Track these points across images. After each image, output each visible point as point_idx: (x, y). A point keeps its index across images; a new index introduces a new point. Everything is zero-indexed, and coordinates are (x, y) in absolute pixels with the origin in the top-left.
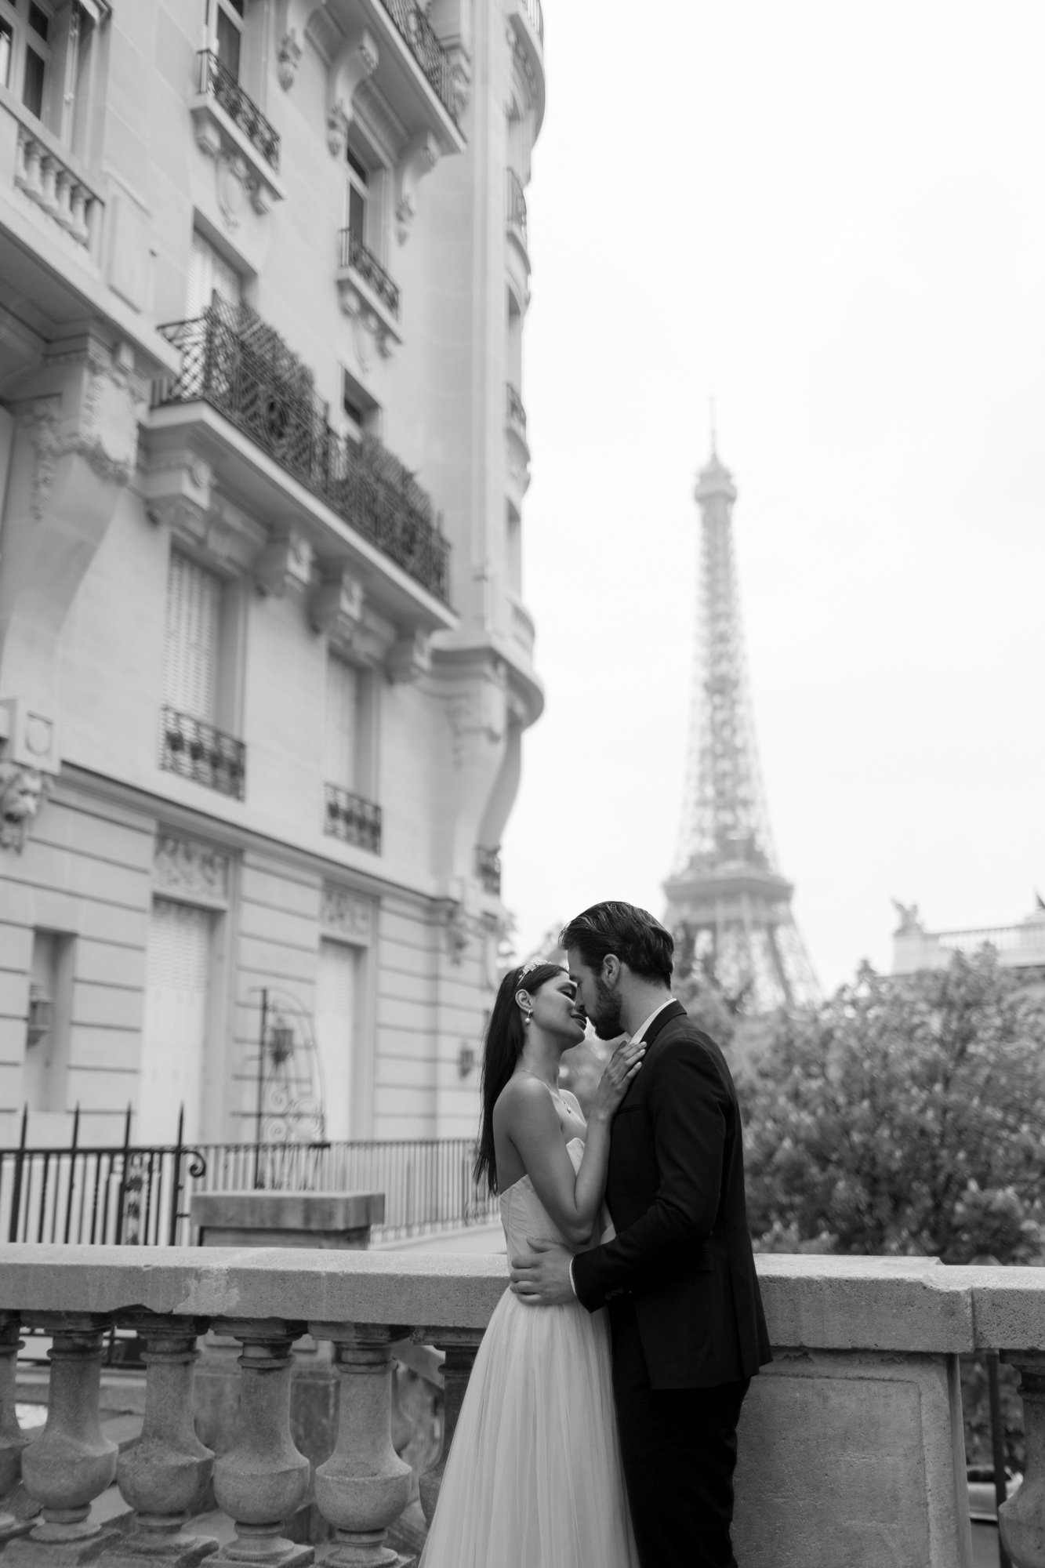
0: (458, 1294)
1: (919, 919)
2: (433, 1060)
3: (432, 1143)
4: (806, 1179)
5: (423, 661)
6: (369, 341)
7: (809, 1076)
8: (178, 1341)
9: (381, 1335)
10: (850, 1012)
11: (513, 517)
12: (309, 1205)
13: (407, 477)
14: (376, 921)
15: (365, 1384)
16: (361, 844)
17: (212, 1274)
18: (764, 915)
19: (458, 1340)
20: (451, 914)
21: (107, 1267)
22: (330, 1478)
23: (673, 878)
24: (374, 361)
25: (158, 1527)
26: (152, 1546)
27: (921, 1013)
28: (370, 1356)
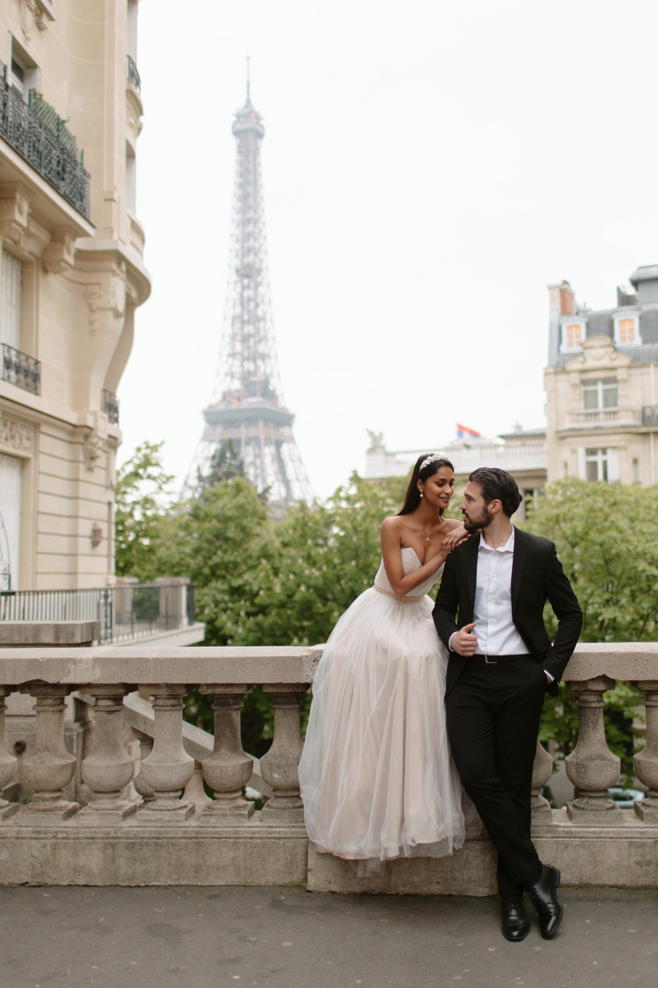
0: (228, 666)
1: (383, 442)
2: (74, 536)
3: (74, 591)
4: (314, 610)
5: (70, 259)
6: (30, 17)
7: (317, 545)
8: (56, 699)
9: (181, 690)
10: (344, 504)
11: (130, 155)
12: (58, 628)
13: (60, 123)
14: (36, 441)
15: (170, 716)
16: (27, 387)
17: (84, 661)
18: (274, 436)
19: (225, 690)
20: (87, 437)
21: (18, 659)
22: (153, 764)
23: (210, 407)
24: (33, 32)
25: (48, 797)
26: (48, 807)
27: (389, 505)
28: (172, 702)
